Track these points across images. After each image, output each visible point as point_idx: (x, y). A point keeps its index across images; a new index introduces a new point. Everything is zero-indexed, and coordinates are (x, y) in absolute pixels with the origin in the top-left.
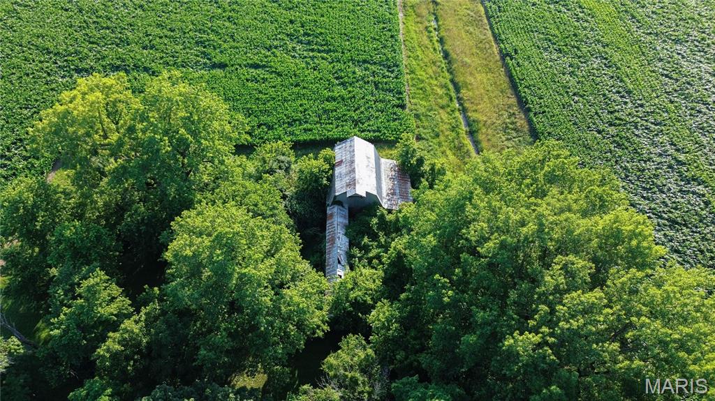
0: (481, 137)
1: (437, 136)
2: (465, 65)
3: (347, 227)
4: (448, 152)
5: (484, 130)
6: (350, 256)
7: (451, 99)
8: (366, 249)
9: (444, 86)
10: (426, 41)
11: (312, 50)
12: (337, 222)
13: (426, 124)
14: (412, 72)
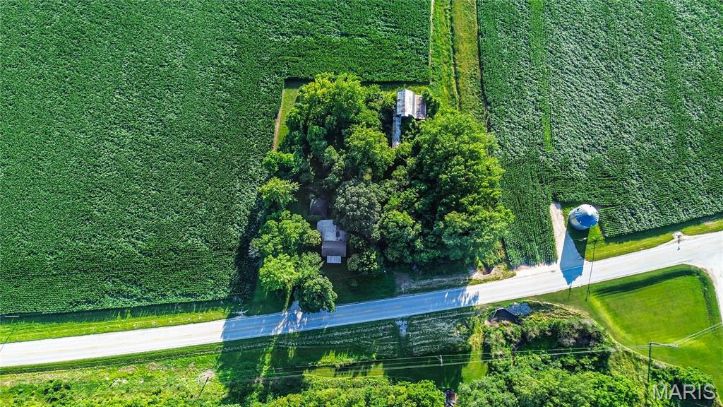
0: (460, 81)
1: (441, 79)
2: (460, 38)
3: (401, 126)
4: (445, 88)
5: (462, 77)
6: (401, 138)
7: (450, 58)
8: (407, 135)
9: (448, 50)
10: (444, 20)
11: (388, 26)
12: (397, 124)
13: (437, 73)
14: (434, 41)
